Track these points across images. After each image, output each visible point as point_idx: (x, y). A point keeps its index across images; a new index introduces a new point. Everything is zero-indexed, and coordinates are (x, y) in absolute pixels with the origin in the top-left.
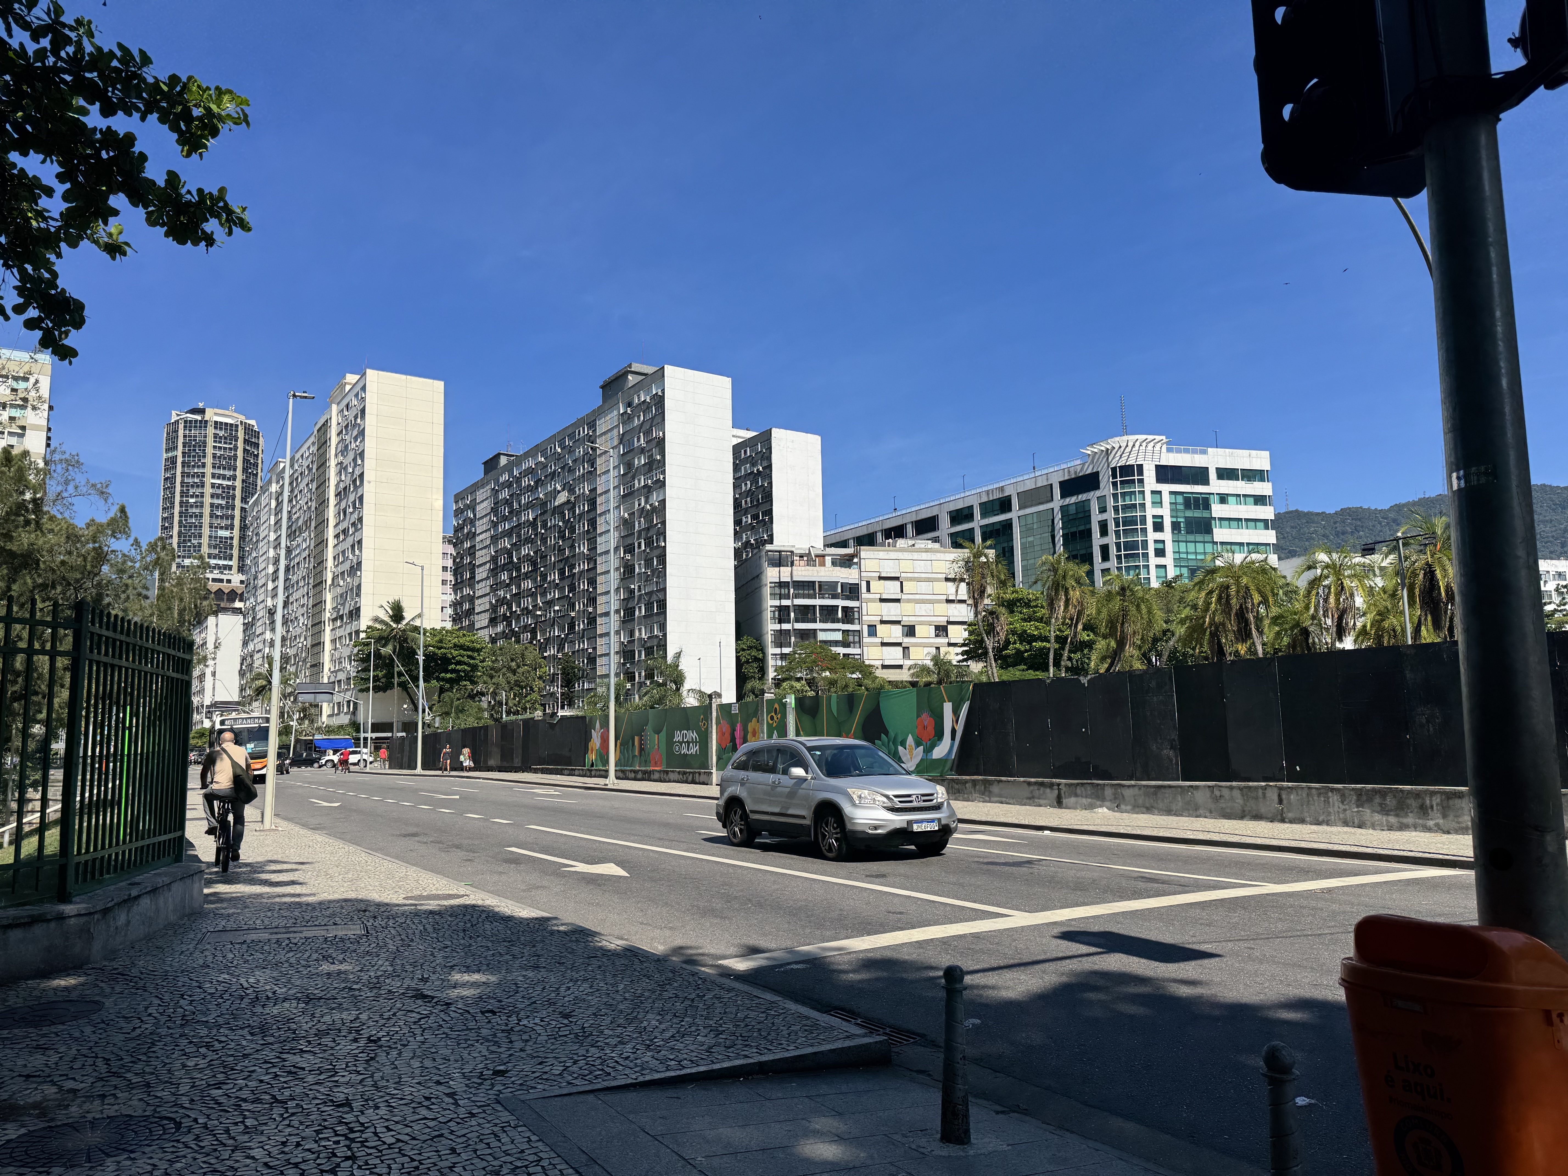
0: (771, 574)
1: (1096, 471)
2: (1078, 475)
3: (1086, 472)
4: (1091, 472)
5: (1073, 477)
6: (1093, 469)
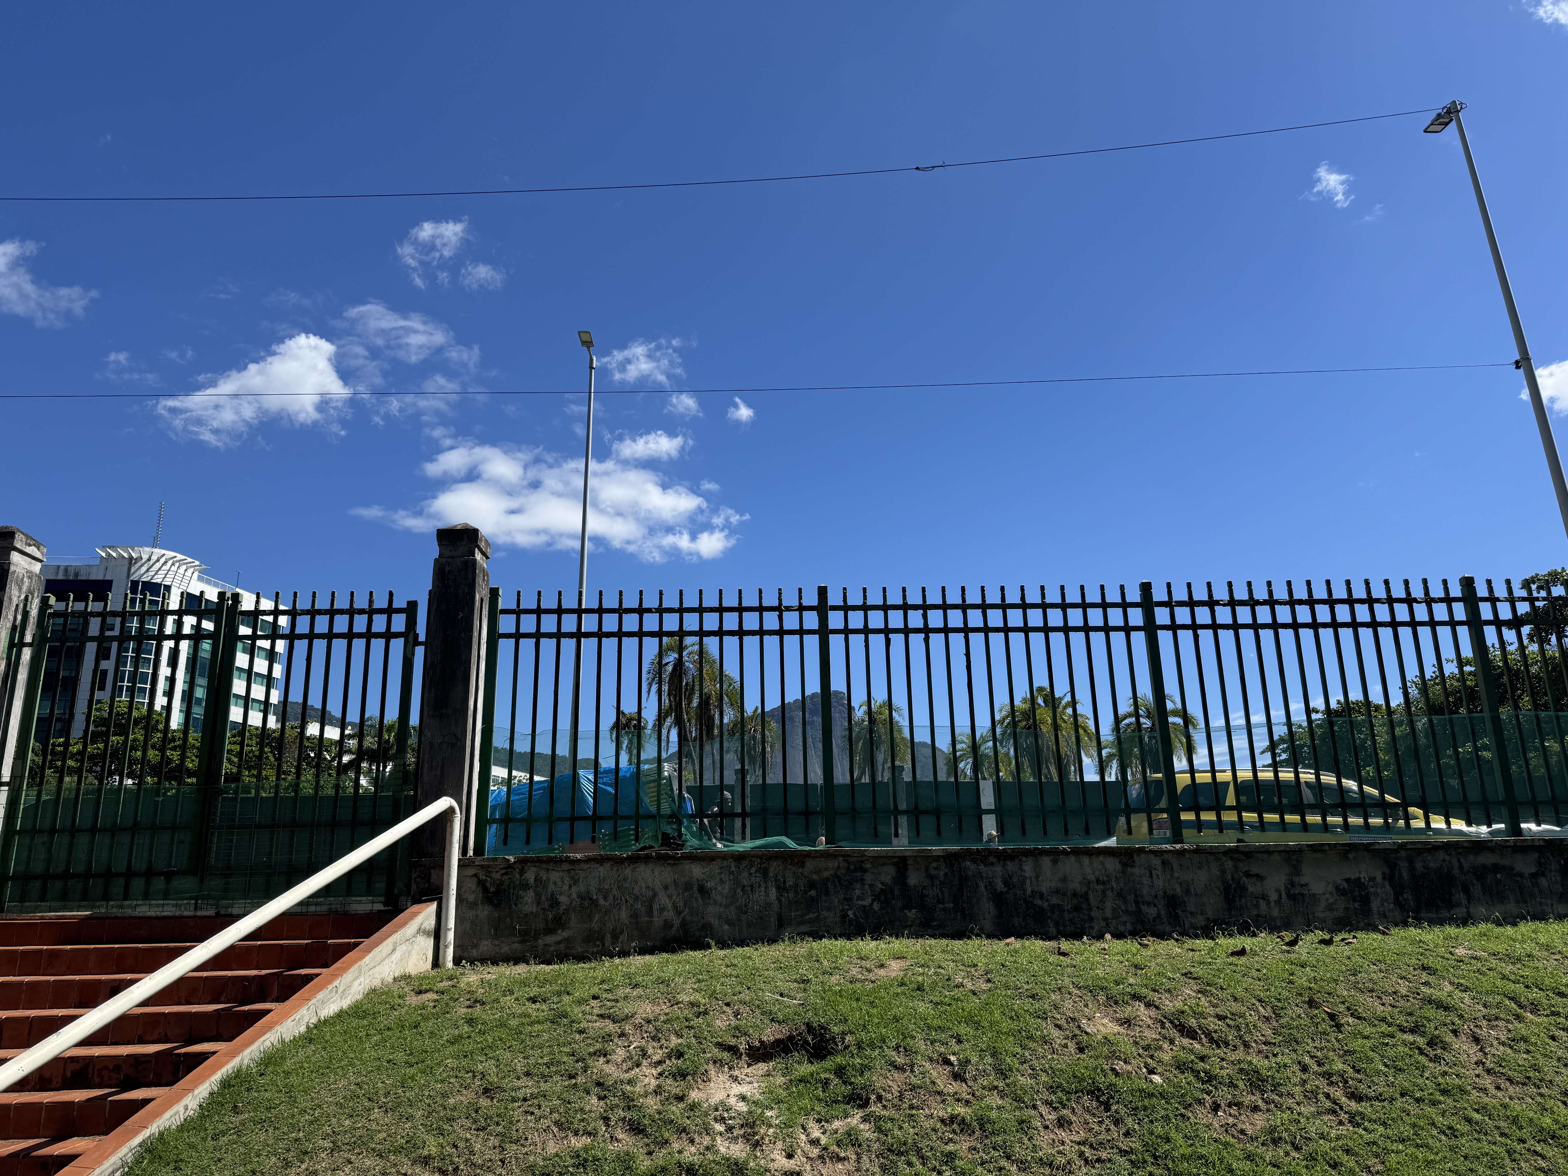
1: (109, 579)
2: (79, 578)
3: (93, 577)
4: (101, 578)
5: (71, 578)
6: (105, 576)
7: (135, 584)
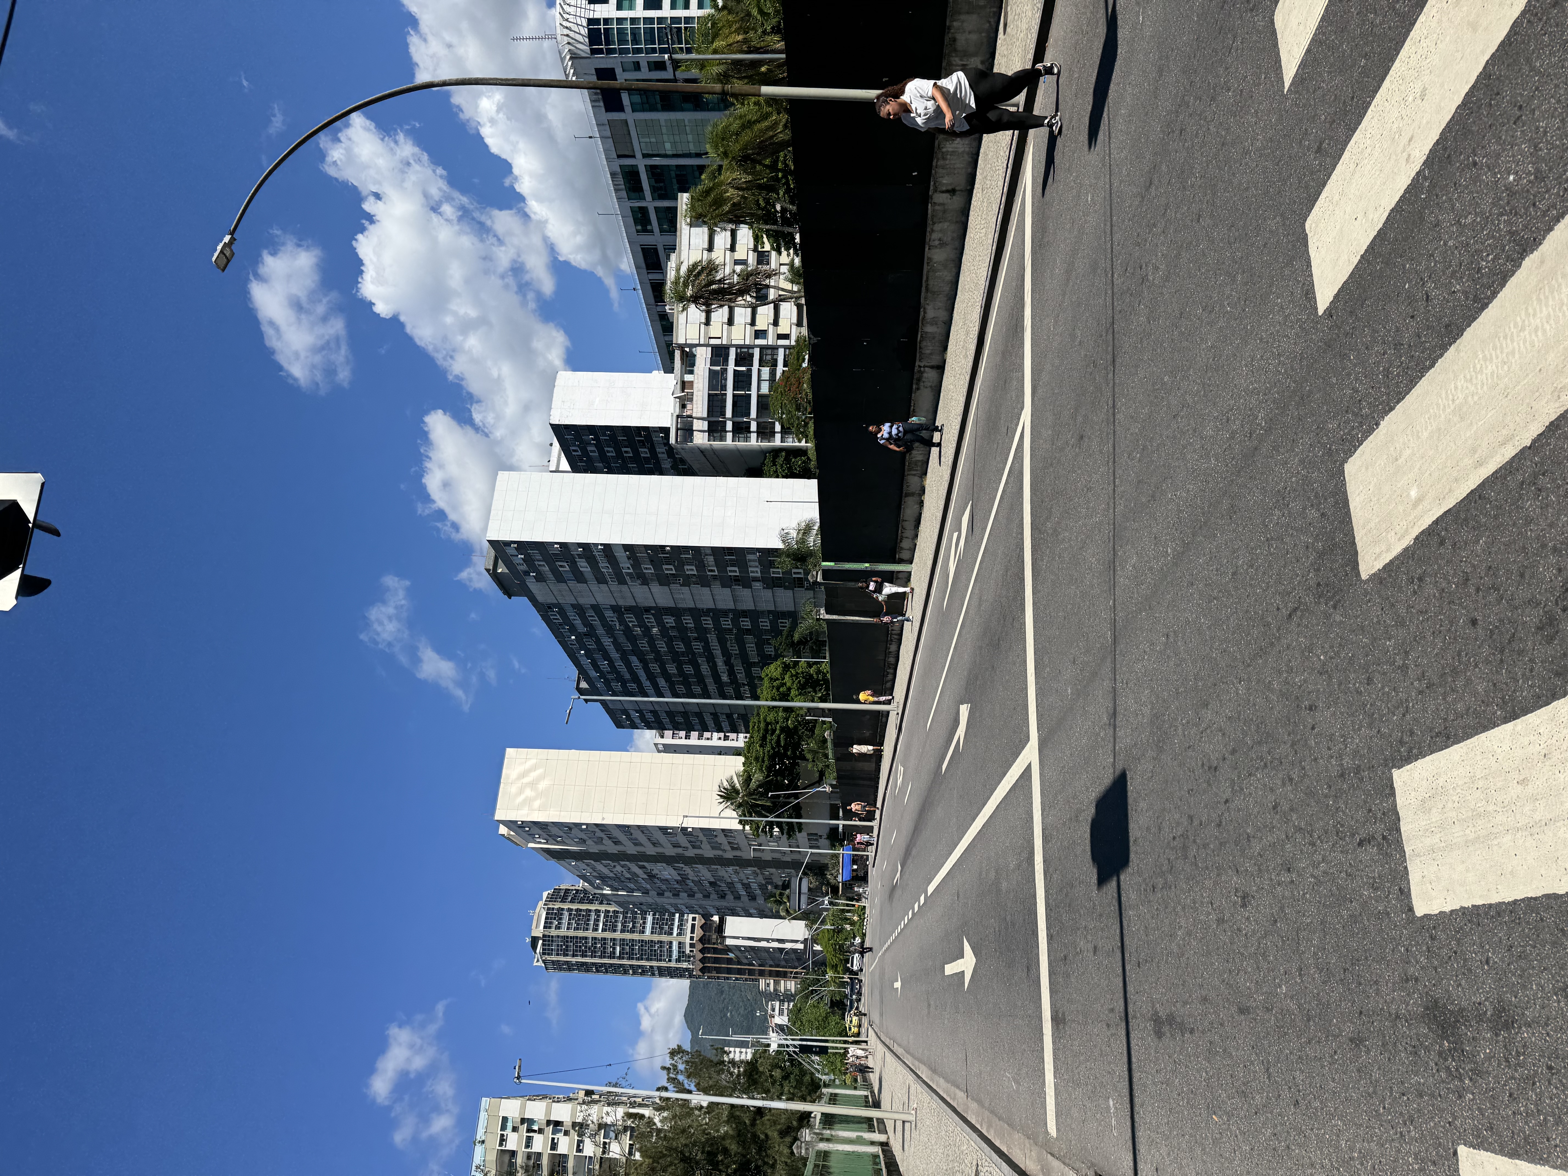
0: (700, 439)
7: (593, 52)
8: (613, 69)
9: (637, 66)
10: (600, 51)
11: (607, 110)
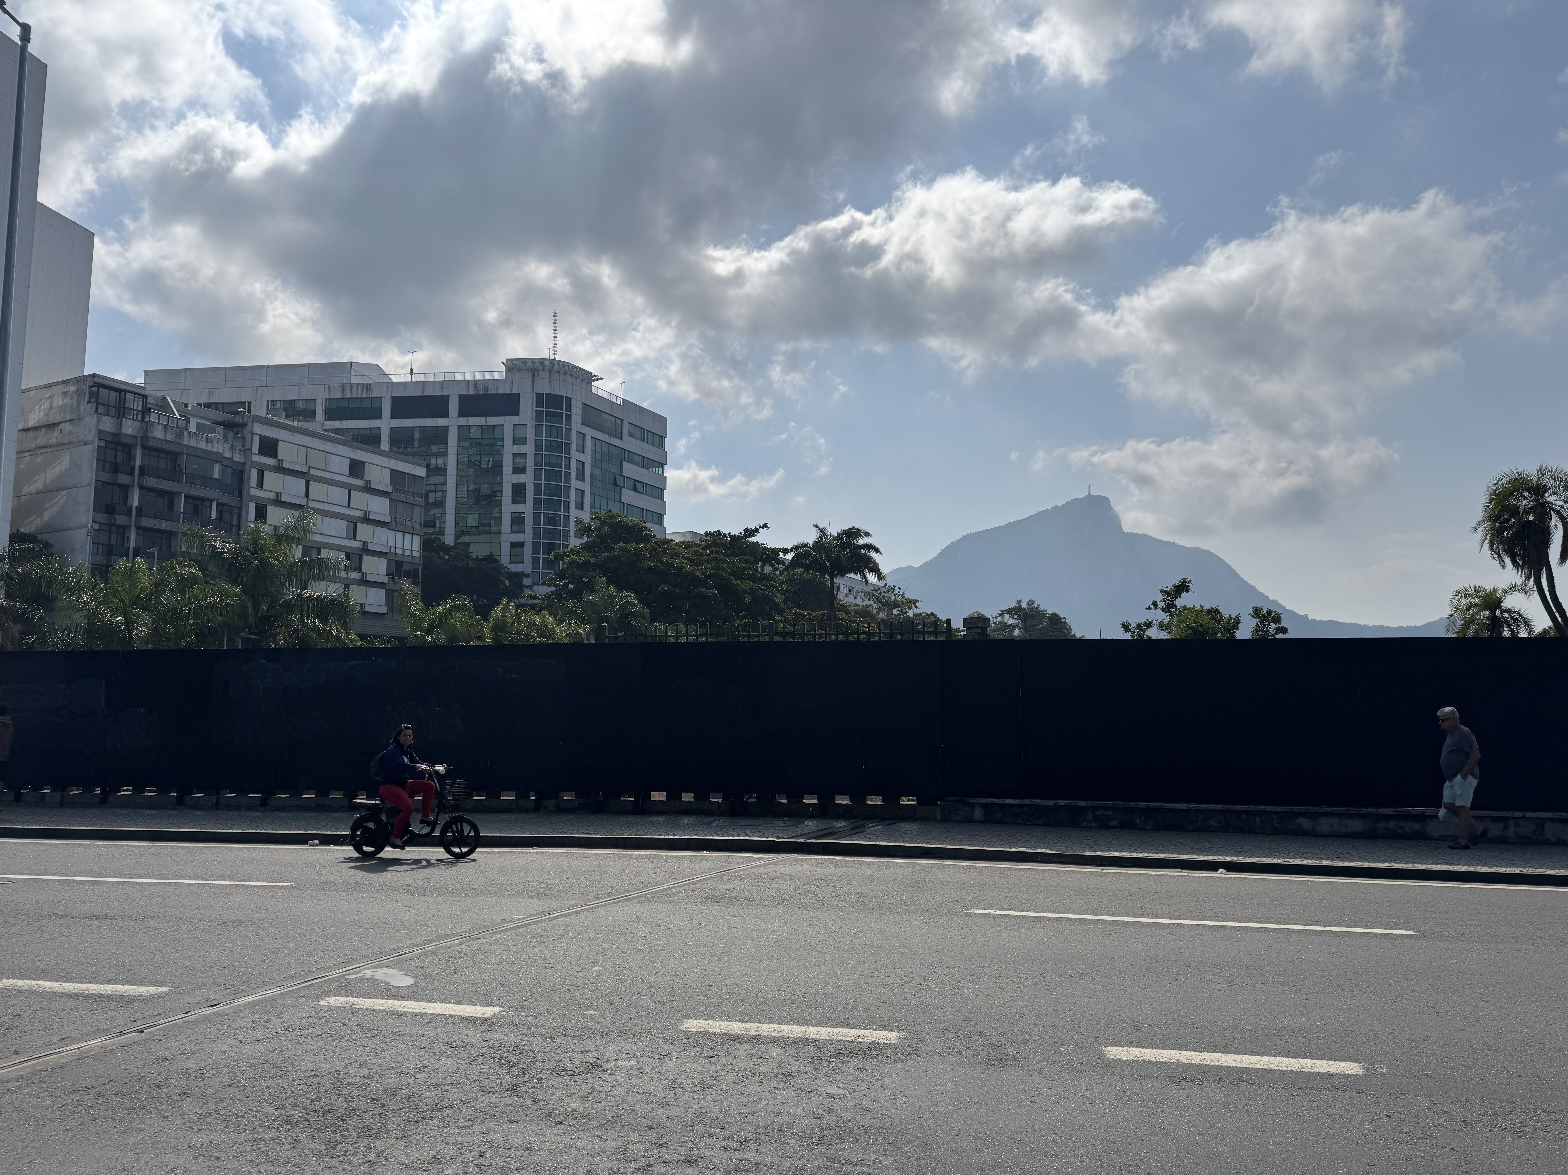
0: (102, 426)
1: (516, 392)
2: (488, 392)
3: (501, 391)
4: (508, 392)
5: (481, 393)
6: (511, 389)
7: (539, 396)
8: (517, 414)
9: (519, 441)
10: (539, 403)
11: (461, 397)
